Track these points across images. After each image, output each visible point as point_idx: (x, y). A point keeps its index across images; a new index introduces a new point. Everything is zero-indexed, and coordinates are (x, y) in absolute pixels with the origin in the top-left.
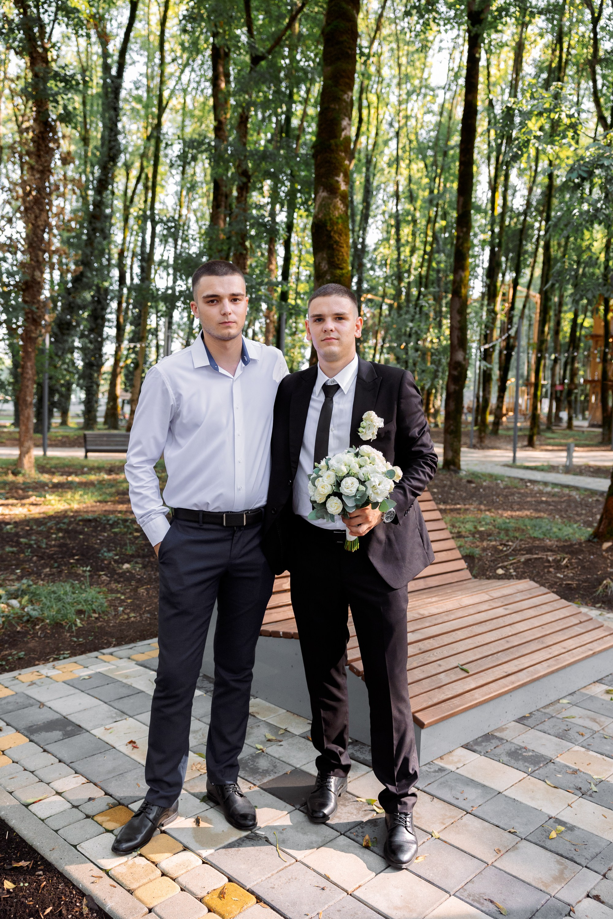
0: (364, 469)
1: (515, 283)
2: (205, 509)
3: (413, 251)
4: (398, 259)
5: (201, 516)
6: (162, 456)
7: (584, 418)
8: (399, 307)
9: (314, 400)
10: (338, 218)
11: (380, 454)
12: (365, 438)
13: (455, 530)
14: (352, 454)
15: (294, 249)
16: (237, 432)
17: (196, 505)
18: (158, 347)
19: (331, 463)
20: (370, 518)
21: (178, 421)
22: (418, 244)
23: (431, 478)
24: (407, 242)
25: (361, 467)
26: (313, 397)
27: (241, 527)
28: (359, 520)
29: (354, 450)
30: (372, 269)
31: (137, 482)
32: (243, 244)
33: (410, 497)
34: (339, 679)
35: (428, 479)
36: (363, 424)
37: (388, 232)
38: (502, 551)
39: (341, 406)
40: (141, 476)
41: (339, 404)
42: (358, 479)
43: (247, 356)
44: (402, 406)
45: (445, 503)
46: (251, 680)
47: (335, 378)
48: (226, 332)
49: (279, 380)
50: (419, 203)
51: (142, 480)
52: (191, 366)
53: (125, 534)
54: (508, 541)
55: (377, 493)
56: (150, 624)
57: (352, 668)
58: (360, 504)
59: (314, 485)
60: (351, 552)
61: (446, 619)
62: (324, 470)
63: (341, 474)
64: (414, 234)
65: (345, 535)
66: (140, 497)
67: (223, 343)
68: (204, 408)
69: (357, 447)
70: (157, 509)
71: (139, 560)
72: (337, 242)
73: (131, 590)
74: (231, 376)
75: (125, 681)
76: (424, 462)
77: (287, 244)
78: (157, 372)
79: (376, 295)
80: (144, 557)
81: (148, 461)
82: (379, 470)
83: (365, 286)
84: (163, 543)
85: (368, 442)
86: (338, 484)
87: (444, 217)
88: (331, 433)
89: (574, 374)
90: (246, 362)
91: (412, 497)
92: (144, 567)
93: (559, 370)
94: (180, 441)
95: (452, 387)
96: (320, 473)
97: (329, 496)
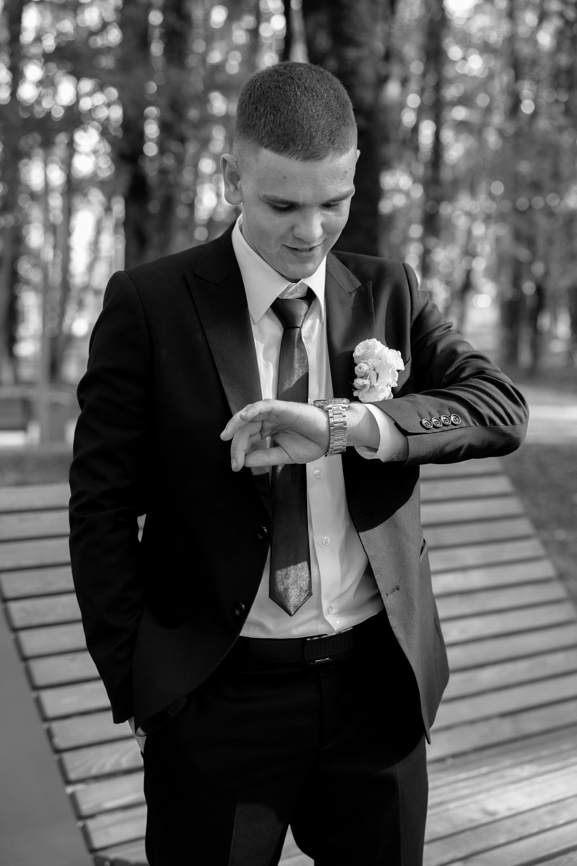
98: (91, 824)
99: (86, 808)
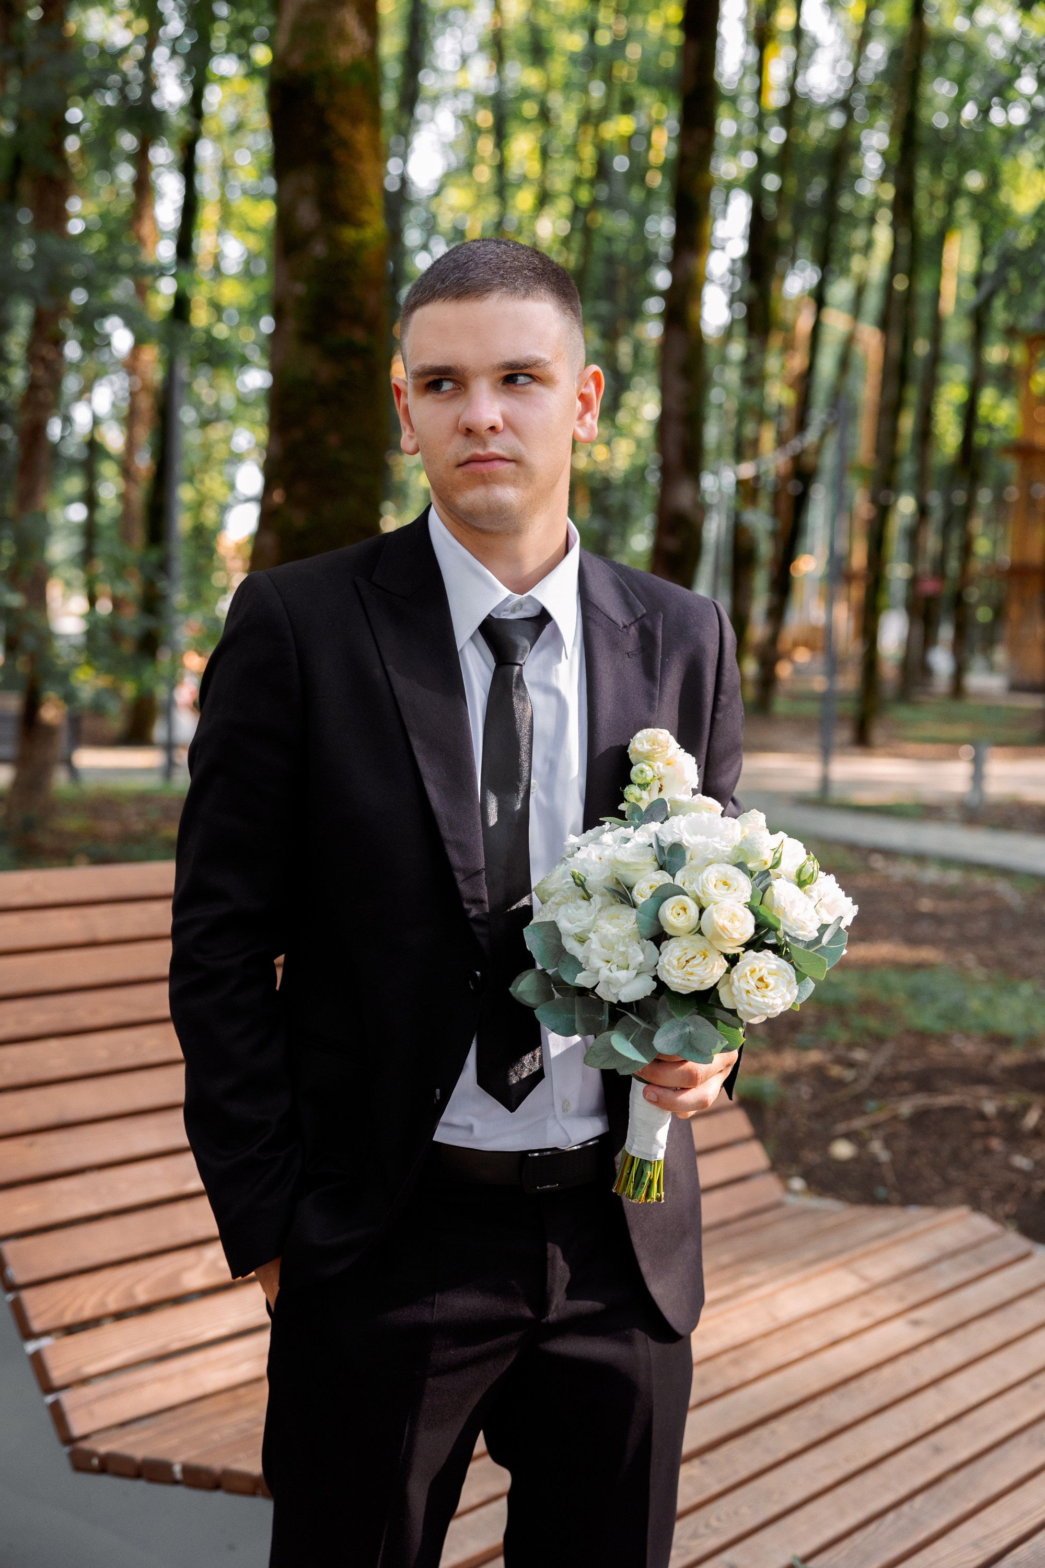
1: (819, 298)
7: (991, 668)
15: (207, 184)
30: (425, 247)
36: (641, 773)
38: (840, 1083)
50: (558, 67)
54: (851, 1046)
64: (545, 154)
89: (967, 550)
93: (931, 542)
98: (68, 1399)
99: (57, 1375)
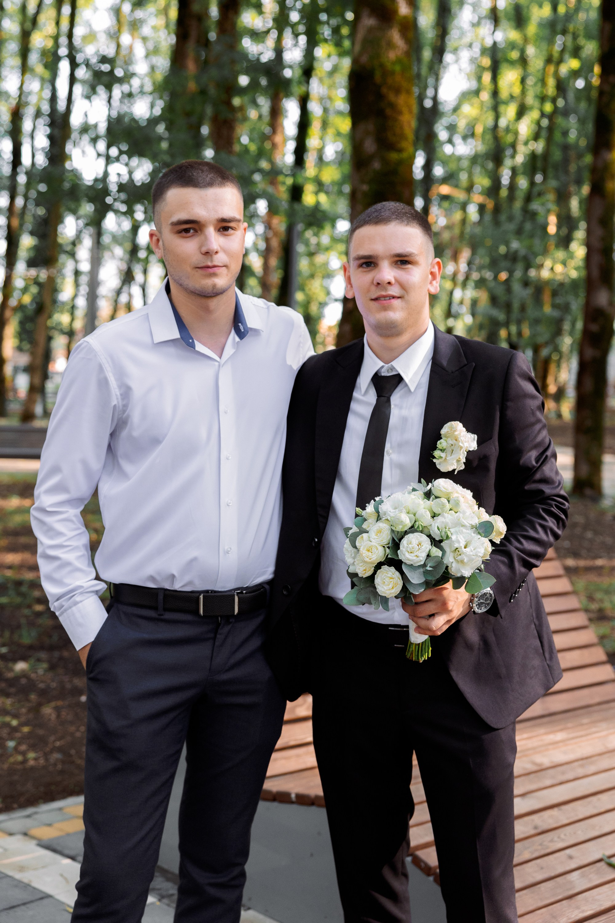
0: (439, 521)
2: (167, 586)
3: (521, 112)
4: (496, 126)
5: (161, 597)
6: (96, 493)
8: (497, 210)
9: (358, 401)
10: (394, 63)
11: (468, 494)
12: (444, 468)
13: (594, 606)
14: (420, 493)
16: (224, 454)
17: (152, 578)
18: (77, 273)
19: (383, 508)
20: (451, 605)
21: (124, 434)
22: (530, 100)
23: (556, 536)
24: (512, 97)
25: (434, 516)
26: (355, 394)
27: (229, 618)
28: (430, 608)
29: (423, 488)
30: (450, 141)
31: (51, 538)
32: (229, 103)
33: (519, 568)
34: (396, 884)
35: (551, 539)
36: (441, 444)
37: (479, 79)
39: (405, 412)
40: (60, 527)
41: (401, 408)
42: (429, 536)
43: (244, 324)
44: (509, 413)
45: (576, 555)
46: (241, 886)
47: (394, 364)
48: (208, 282)
49: (296, 365)
50: (532, 29)
51: (60, 534)
52: (147, 339)
53: (19, 607)
55: (462, 562)
56: (62, 772)
57: (417, 861)
58: (432, 579)
59: (355, 547)
60: (417, 662)
61: (580, 772)
62: (372, 520)
63: (400, 528)
65: (407, 634)
66: (56, 563)
67: (203, 301)
68: (169, 410)
69: (428, 481)
70: (86, 585)
71: (43, 655)
72: (393, 106)
73: (30, 710)
74: (217, 358)
75: (18, 876)
76: (544, 510)
77: (304, 101)
78: (91, 350)
79: (456, 186)
80: (51, 648)
81: (70, 502)
82: (466, 523)
83: (438, 171)
84: (94, 645)
85: (450, 475)
86: (395, 545)
87: (576, 52)
88: (386, 458)
90: (241, 335)
91: (523, 570)
92: (52, 667)
94: (127, 467)
95: (590, 353)
96: (365, 526)
97: (379, 566)
